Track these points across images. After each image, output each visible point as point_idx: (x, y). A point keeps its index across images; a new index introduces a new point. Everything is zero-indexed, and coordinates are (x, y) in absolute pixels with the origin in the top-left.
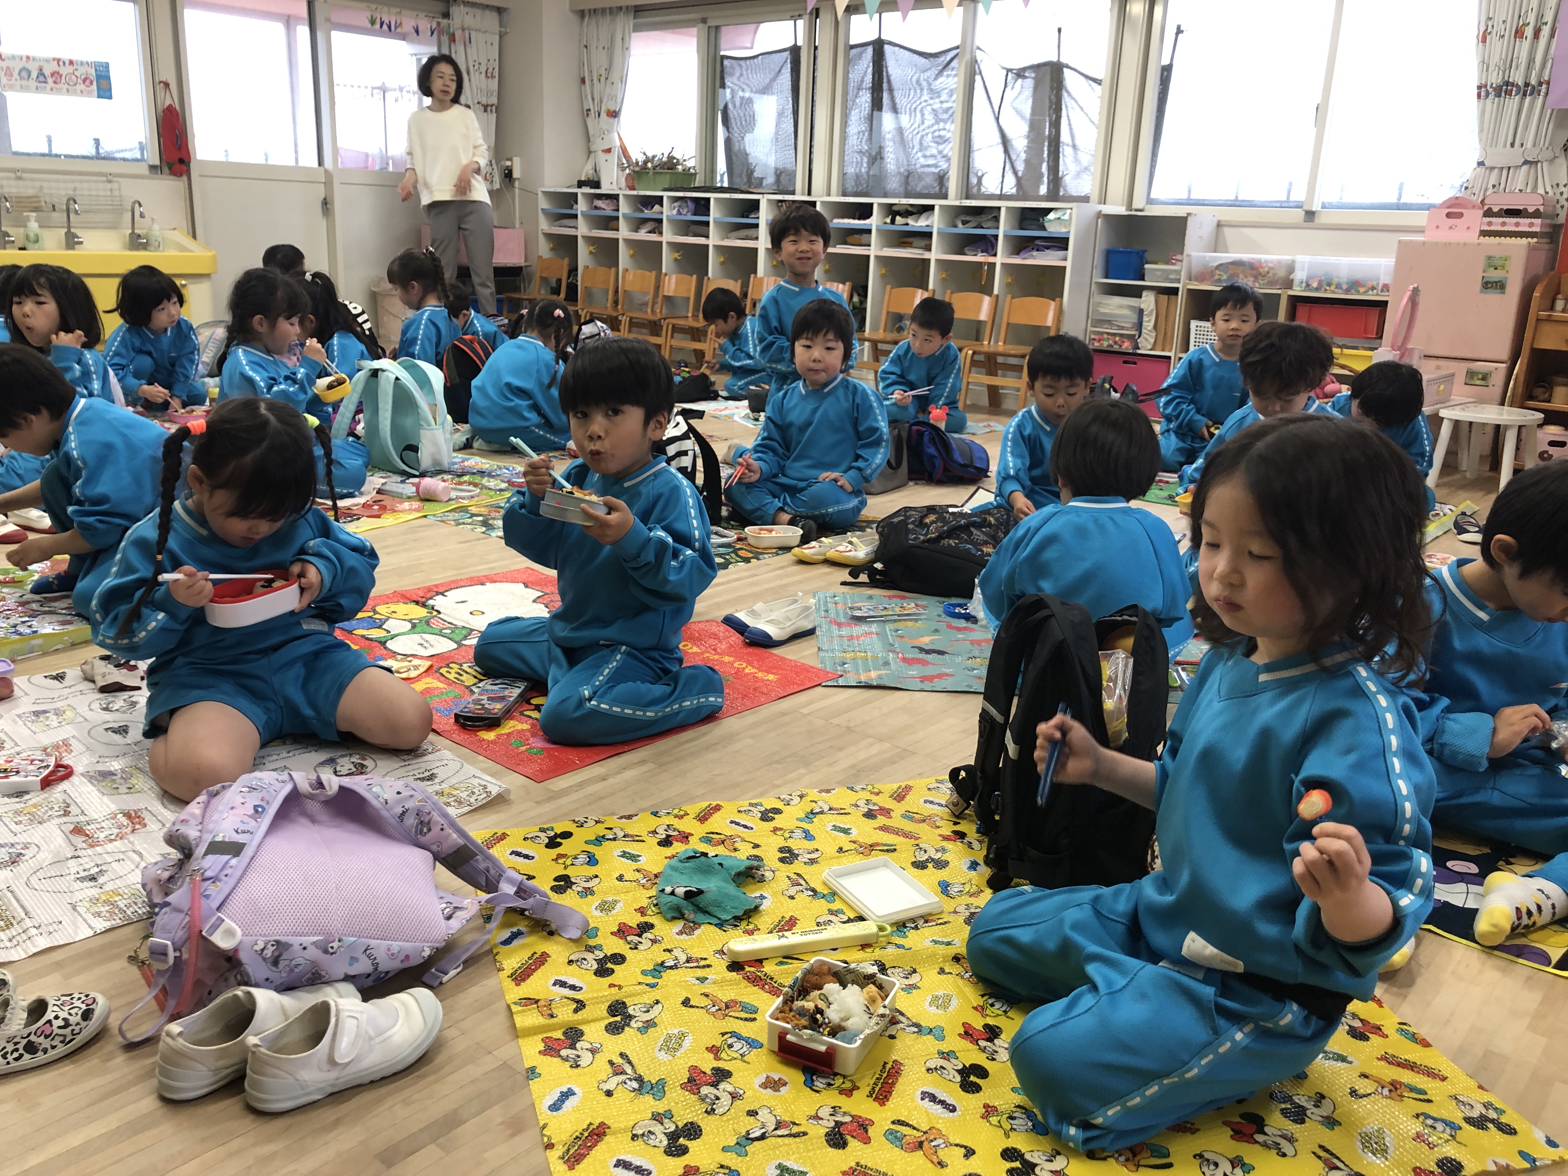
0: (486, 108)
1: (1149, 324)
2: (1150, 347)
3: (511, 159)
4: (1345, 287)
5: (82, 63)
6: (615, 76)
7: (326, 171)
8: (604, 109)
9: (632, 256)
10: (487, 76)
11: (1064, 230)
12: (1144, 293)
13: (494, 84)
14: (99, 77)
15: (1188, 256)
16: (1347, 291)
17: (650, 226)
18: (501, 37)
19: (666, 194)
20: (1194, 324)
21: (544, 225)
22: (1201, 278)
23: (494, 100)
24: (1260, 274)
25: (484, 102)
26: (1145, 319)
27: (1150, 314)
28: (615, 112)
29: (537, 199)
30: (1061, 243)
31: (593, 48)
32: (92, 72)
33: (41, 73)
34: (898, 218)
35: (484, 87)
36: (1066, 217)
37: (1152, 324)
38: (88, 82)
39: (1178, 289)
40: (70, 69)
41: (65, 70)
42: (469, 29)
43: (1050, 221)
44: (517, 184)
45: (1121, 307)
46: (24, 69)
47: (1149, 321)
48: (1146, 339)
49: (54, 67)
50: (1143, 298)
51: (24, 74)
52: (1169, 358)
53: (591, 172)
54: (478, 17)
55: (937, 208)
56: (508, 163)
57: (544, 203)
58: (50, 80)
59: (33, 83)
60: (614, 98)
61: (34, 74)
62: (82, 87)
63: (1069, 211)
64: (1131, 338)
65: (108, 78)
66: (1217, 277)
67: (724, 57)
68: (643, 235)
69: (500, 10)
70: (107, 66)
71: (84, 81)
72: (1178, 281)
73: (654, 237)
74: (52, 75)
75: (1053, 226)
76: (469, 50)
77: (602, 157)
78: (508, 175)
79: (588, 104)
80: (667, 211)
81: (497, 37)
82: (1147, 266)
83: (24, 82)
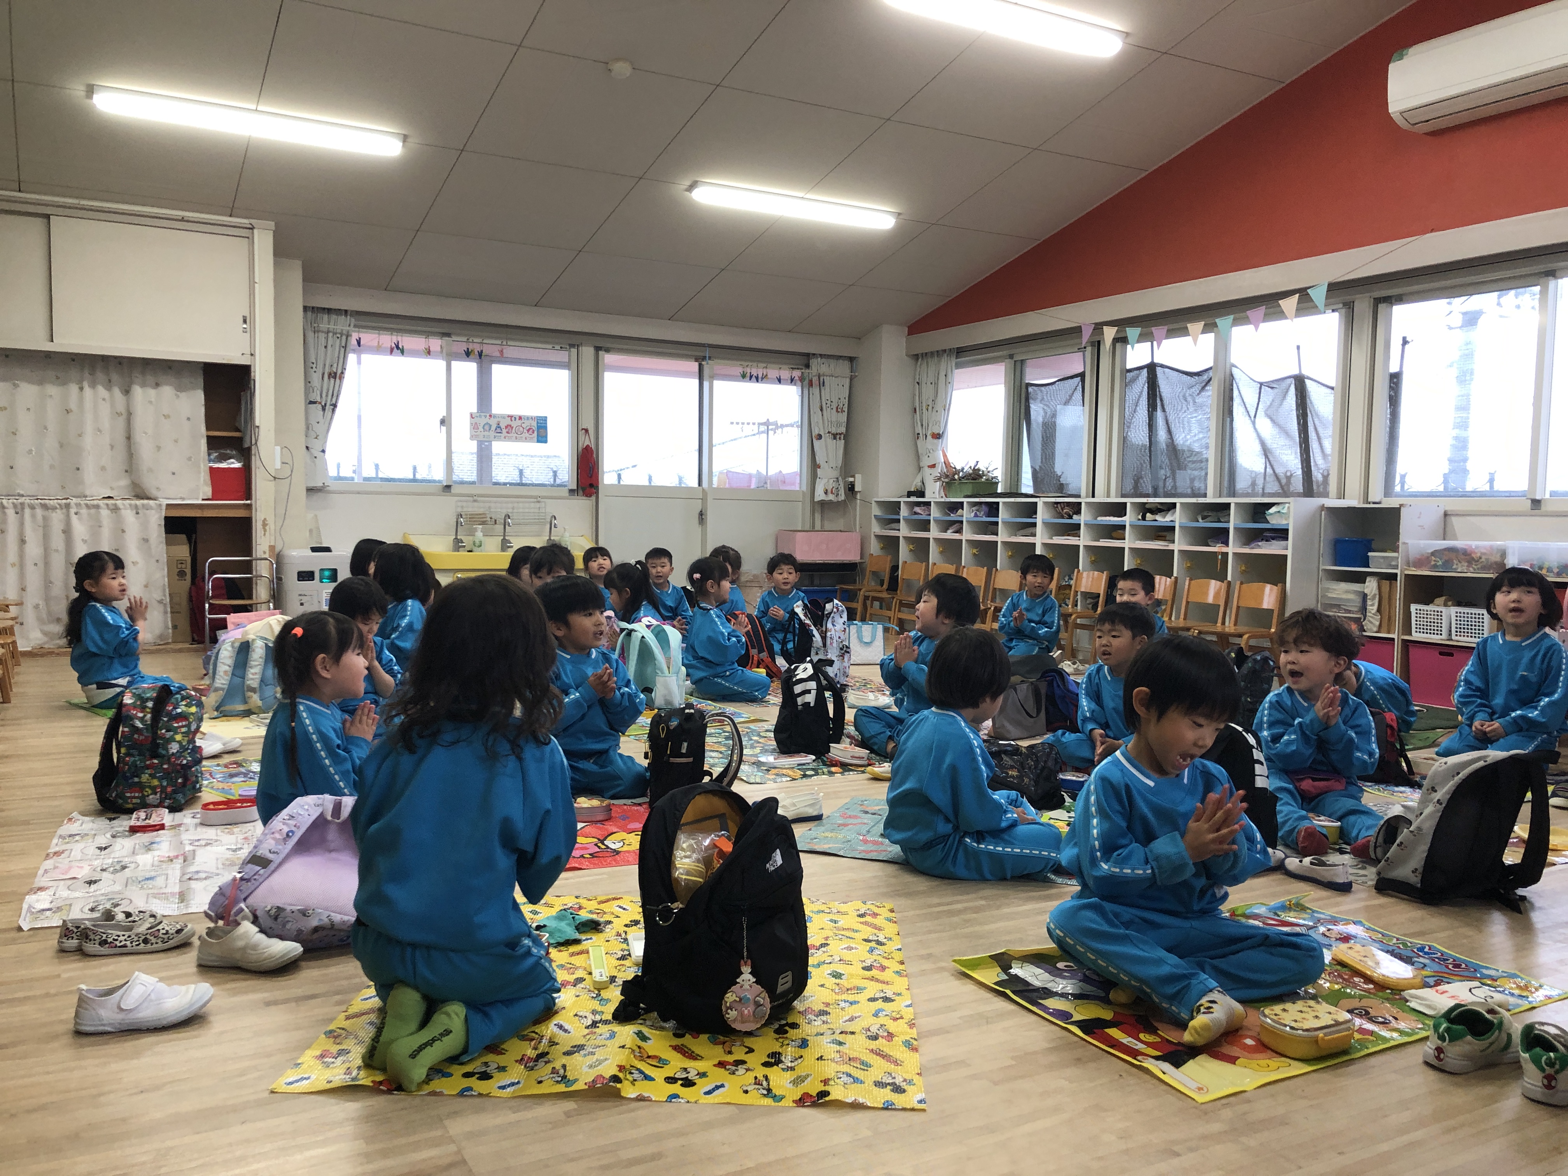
0: (834, 436)
1: (1372, 608)
2: (1375, 629)
3: (853, 476)
4: (1556, 570)
5: (528, 418)
6: (939, 406)
7: (703, 489)
8: (929, 433)
9: (941, 552)
10: (837, 411)
11: (1284, 522)
12: (1368, 579)
13: (844, 417)
14: (539, 428)
15: (1404, 543)
16: (1559, 574)
17: (956, 527)
18: (851, 380)
19: (965, 500)
20: (1413, 607)
21: (876, 529)
22: (1418, 563)
23: (843, 430)
24: (1473, 559)
25: (834, 431)
26: (1369, 603)
27: (1373, 598)
28: (939, 434)
29: (871, 508)
30: (1282, 534)
31: (924, 385)
32: (534, 424)
33: (498, 426)
34: (1148, 515)
35: (834, 419)
36: (1285, 511)
37: (1375, 607)
38: (531, 431)
39: (1396, 574)
40: (519, 422)
41: (514, 424)
42: (824, 375)
43: (1271, 514)
44: (858, 496)
45: (1347, 592)
46: (487, 423)
47: (1373, 605)
48: (1371, 622)
49: (508, 421)
50: (1367, 584)
51: (487, 427)
52: (1393, 639)
53: (920, 484)
54: (832, 366)
55: (1178, 506)
56: (851, 479)
57: (876, 511)
58: (504, 431)
59: (492, 433)
60: (938, 423)
61: (493, 428)
62: (527, 435)
63: (1287, 505)
64: (1357, 621)
65: (545, 428)
66: (1433, 563)
67: (1029, 385)
68: (950, 535)
69: (851, 359)
70: (545, 419)
71: (528, 431)
72: (1396, 567)
73: (957, 536)
74: (506, 427)
75: (1274, 519)
76: (823, 391)
77: (927, 471)
78: (851, 488)
79: (919, 429)
80: (966, 514)
81: (848, 380)
82: (1370, 554)
83: (486, 433)
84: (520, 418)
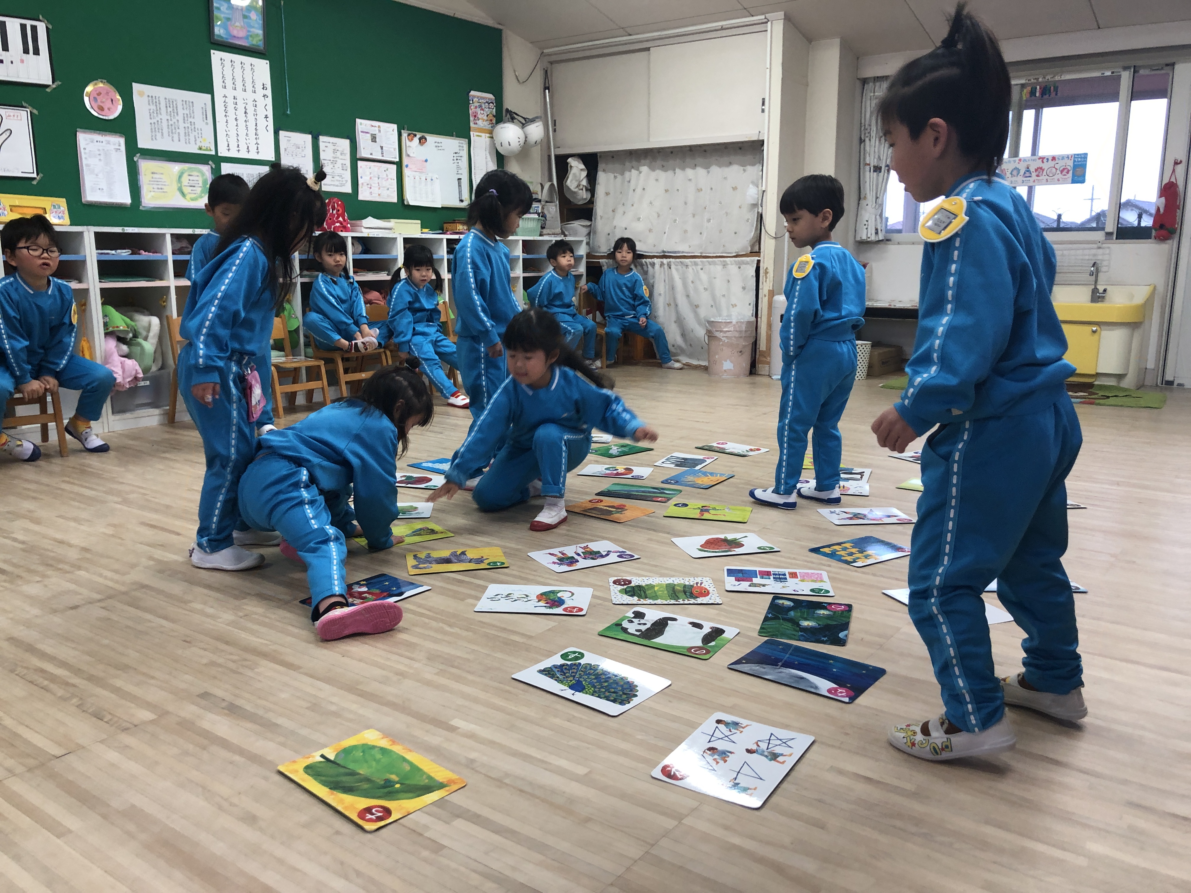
5: (1063, 158)
14: (1075, 167)
32: (1070, 163)
33: (1028, 170)
38: (1066, 171)
40: (1051, 163)
41: (1045, 166)
46: (1016, 168)
49: (1039, 164)
51: (1015, 173)
58: (1034, 174)
59: (1020, 179)
61: (1022, 173)
62: (1060, 176)
65: (1084, 166)
70: (1085, 156)
71: (1062, 172)
74: (1036, 170)
83: (1014, 179)
84: (1054, 158)
